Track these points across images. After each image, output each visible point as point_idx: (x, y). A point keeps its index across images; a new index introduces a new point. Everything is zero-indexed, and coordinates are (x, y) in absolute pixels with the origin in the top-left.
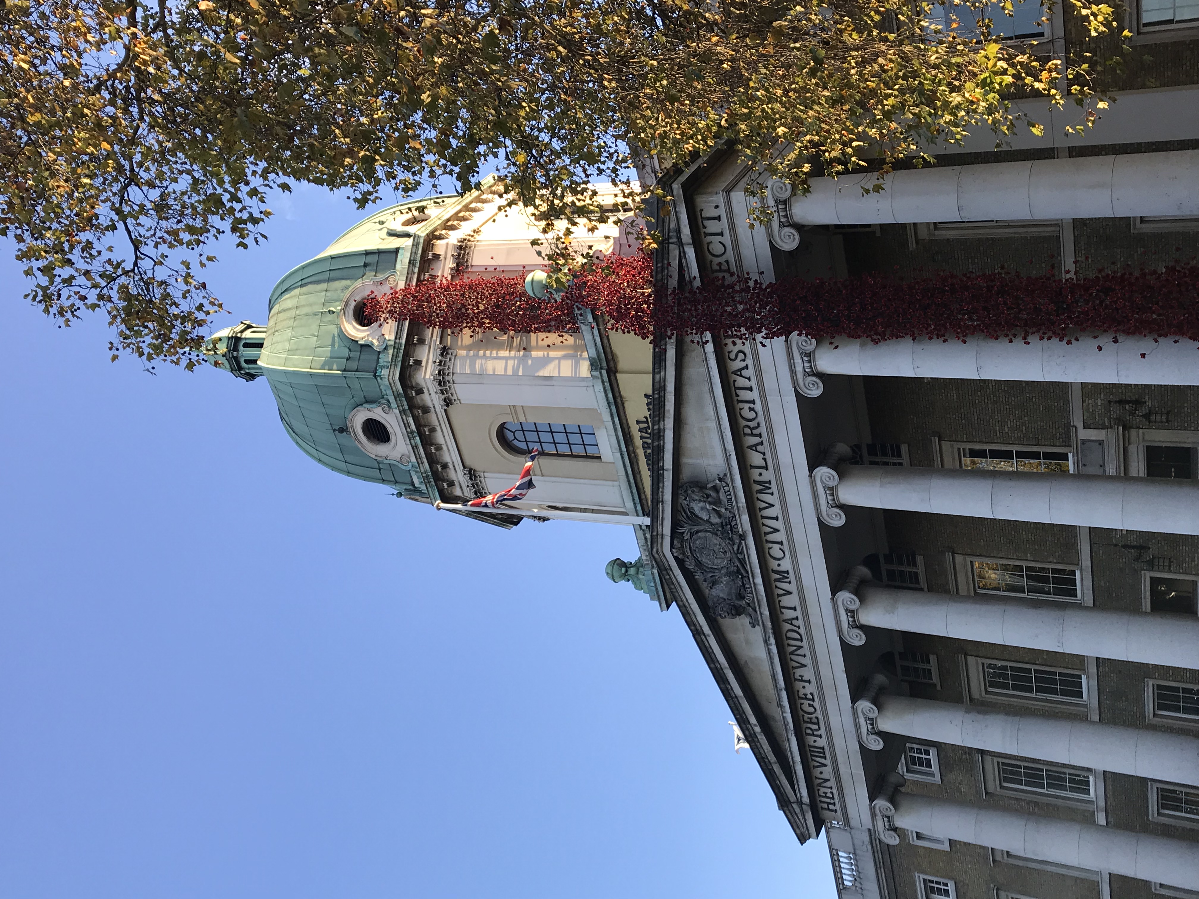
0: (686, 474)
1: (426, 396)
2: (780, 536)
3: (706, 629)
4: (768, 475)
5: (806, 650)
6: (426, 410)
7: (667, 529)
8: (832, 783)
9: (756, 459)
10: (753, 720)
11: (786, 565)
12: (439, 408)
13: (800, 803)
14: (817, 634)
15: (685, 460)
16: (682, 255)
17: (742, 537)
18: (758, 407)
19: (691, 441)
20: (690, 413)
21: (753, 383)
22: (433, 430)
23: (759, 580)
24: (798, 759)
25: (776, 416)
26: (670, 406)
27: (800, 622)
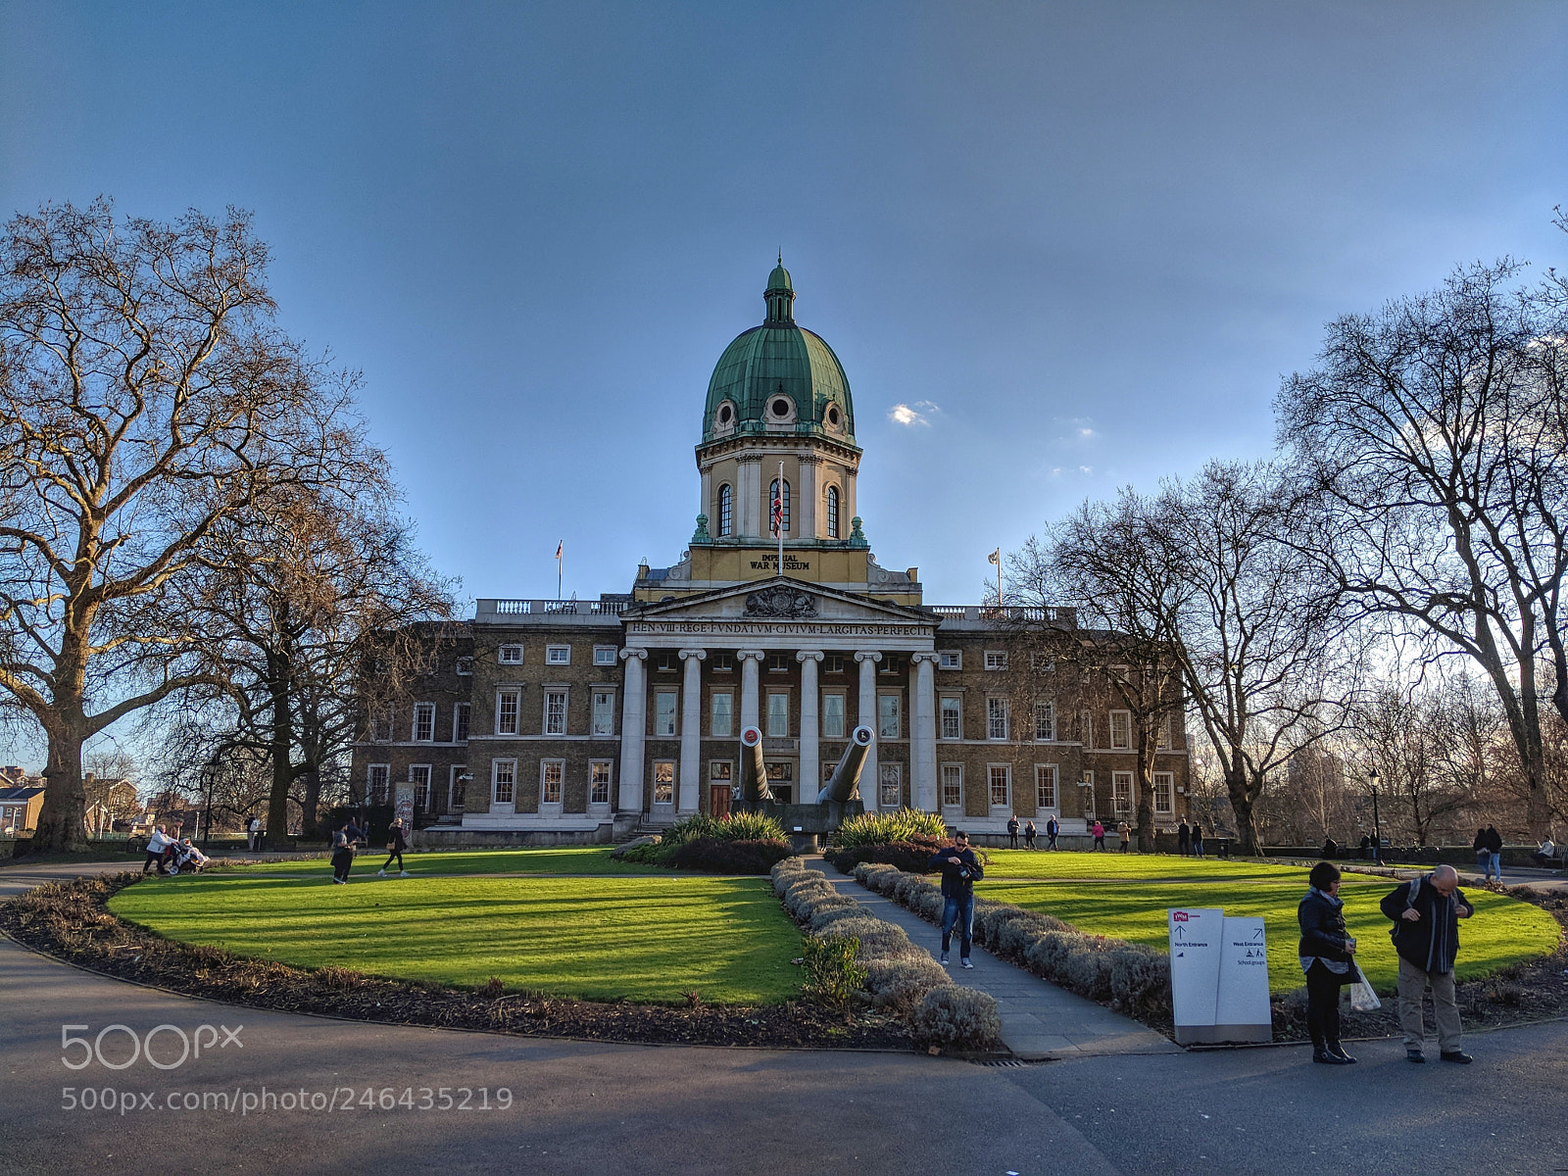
0: (817, 598)
1: (803, 447)
2: (788, 633)
3: (741, 592)
4: (818, 633)
5: (729, 633)
6: (796, 445)
7: (793, 585)
8: (652, 632)
9: (825, 629)
10: (691, 603)
11: (774, 632)
12: (797, 452)
13: (643, 616)
14: (739, 639)
15: (823, 598)
16: (916, 620)
17: (793, 619)
18: (849, 635)
19: (831, 603)
20: (846, 606)
21: (859, 635)
22: (785, 444)
23: (770, 621)
24: (671, 620)
25: (844, 641)
26: (852, 601)
27: (744, 633)
